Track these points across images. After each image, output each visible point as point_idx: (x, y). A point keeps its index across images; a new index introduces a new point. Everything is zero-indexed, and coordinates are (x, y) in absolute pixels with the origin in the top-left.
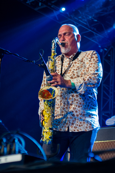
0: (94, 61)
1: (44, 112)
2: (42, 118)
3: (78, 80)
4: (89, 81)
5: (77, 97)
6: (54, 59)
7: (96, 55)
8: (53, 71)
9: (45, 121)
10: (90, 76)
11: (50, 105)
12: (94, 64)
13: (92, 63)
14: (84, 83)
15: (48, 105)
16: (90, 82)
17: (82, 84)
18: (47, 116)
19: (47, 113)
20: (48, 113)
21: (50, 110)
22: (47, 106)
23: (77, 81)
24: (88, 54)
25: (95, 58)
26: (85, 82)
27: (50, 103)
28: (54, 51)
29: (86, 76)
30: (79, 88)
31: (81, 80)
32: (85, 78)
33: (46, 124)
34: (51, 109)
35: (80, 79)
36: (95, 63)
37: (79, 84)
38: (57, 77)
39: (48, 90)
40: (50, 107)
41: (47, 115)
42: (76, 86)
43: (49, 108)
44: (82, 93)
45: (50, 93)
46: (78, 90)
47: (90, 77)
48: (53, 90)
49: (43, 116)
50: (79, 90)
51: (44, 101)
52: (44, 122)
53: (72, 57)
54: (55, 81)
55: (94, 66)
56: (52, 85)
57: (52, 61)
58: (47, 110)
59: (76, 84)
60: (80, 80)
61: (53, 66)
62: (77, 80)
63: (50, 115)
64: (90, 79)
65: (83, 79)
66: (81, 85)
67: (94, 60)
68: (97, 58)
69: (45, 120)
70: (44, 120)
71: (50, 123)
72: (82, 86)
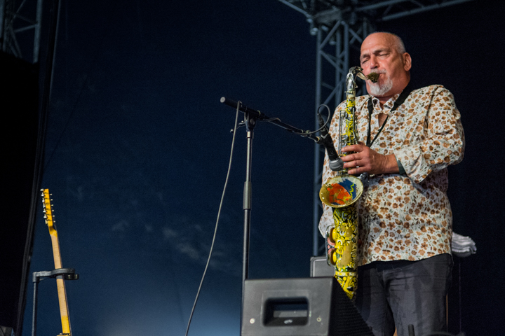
0: (443, 107)
1: (334, 233)
2: (331, 247)
3: (409, 152)
4: (433, 151)
5: (390, 185)
6: (352, 115)
7: (444, 93)
8: (352, 142)
9: (337, 254)
10: (434, 140)
11: (347, 217)
12: (443, 112)
13: (439, 112)
14: (421, 157)
15: (341, 217)
16: (437, 151)
17: (418, 159)
18: (342, 241)
19: (341, 235)
20: (344, 234)
21: (347, 228)
22: (341, 220)
23: (405, 155)
24: (425, 93)
25: (442, 101)
26: (423, 153)
27: (346, 215)
28: (352, 98)
29: (426, 142)
30: (411, 169)
31: (414, 152)
32: (424, 146)
33: (340, 259)
34: (348, 226)
35: (413, 150)
36: (446, 111)
37: (411, 161)
38: (361, 153)
39: (340, 183)
40: (346, 221)
41: (340, 240)
42: (404, 165)
43: (344, 224)
44: (419, 180)
45: (345, 190)
46: (410, 174)
47: (435, 143)
48: (352, 183)
49: (334, 242)
50: (412, 172)
51: (334, 209)
52: (334, 255)
53: (390, 104)
54: (356, 163)
55: (443, 118)
56: (349, 172)
57: (347, 118)
58: (340, 229)
59: (403, 161)
60: (412, 152)
61: (351, 129)
62: (405, 152)
63: (347, 239)
64: (434, 146)
65: (420, 147)
66: (416, 162)
67: (441, 105)
68: (446, 99)
69: (337, 251)
70: (334, 250)
71: (349, 257)
72: (417, 164)
